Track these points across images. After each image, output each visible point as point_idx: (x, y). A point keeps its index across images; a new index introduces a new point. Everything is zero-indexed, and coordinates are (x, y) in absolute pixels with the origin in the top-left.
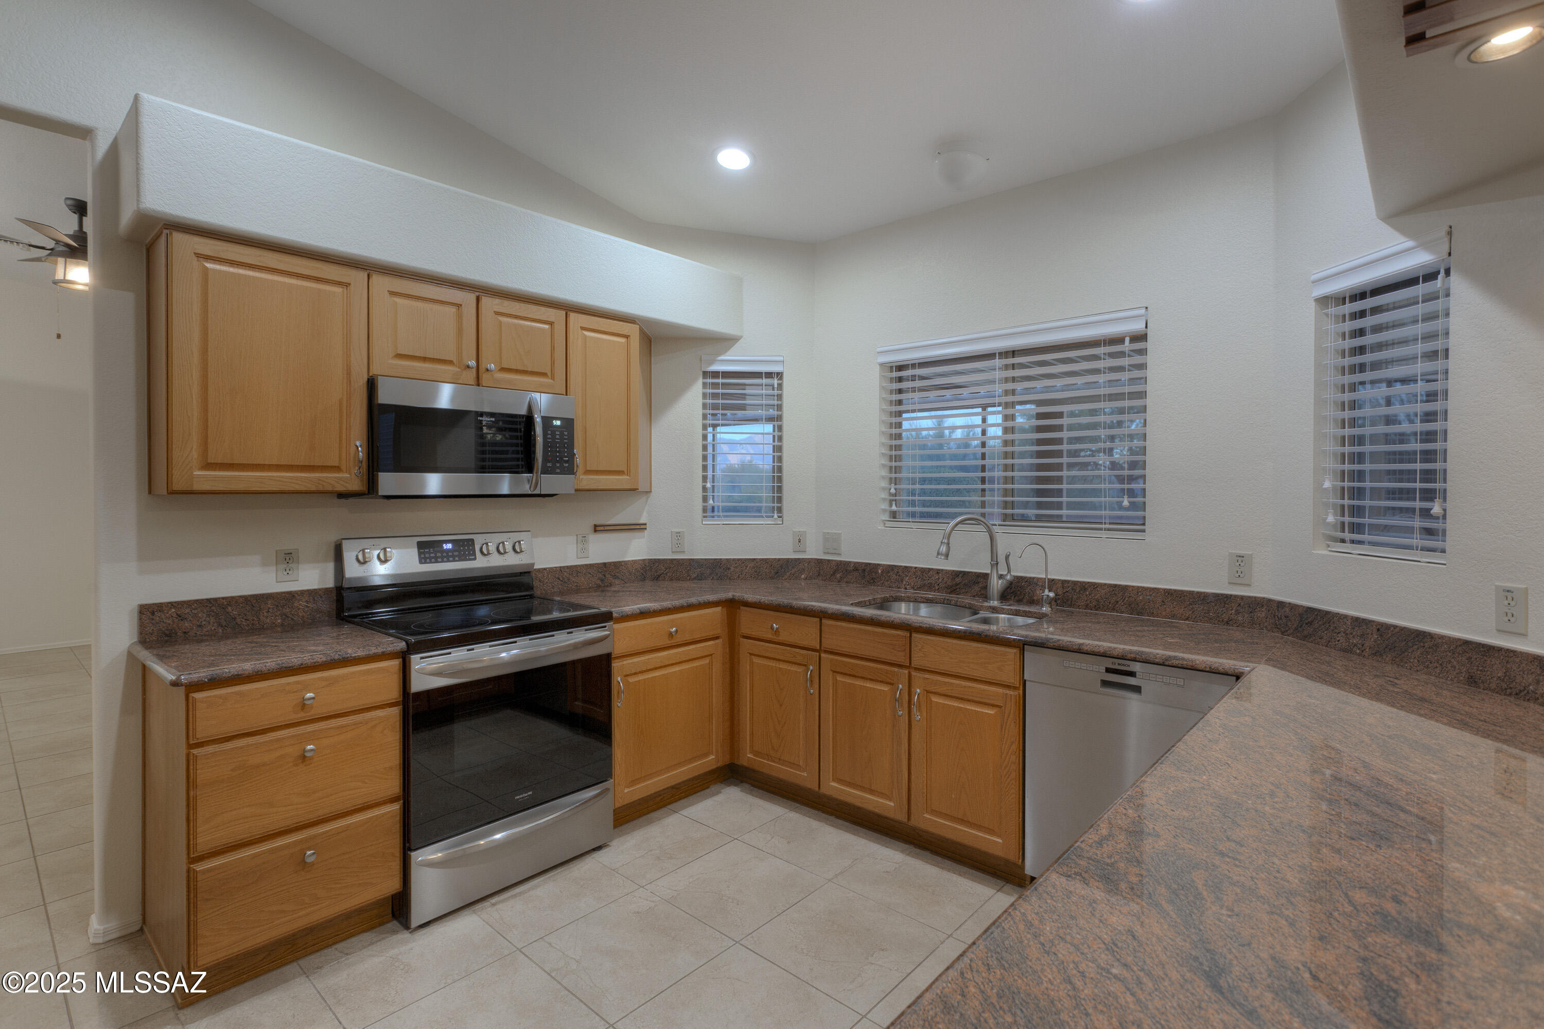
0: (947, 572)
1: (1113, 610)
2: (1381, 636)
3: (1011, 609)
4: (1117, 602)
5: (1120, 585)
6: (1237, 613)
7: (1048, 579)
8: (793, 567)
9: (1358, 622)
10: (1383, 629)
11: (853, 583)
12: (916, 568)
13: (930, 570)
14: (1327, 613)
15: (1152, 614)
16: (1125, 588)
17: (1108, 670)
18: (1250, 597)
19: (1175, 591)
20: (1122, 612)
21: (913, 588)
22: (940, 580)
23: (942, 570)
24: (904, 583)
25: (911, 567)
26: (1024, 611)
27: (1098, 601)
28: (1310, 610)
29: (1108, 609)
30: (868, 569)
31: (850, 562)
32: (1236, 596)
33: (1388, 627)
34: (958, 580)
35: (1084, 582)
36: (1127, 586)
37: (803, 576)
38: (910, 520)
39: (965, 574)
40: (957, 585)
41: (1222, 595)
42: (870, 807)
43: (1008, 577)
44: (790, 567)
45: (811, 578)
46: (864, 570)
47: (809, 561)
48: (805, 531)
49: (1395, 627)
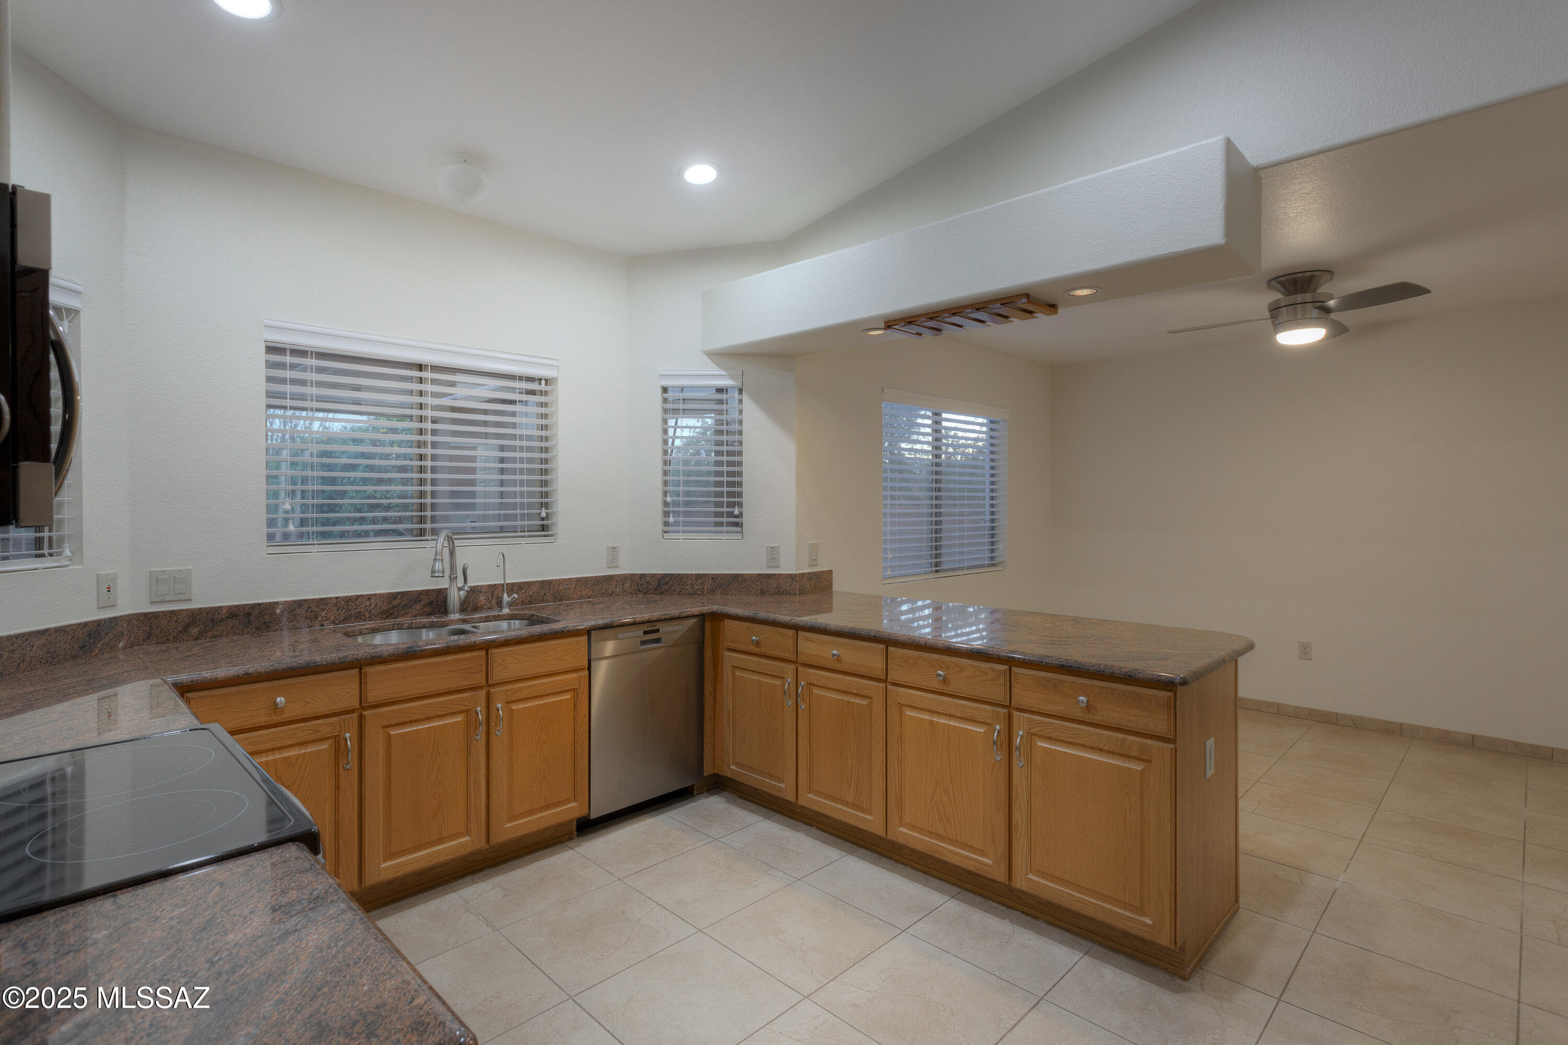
0: (381, 595)
1: (543, 601)
2: (714, 581)
3: (482, 617)
4: (545, 594)
5: (547, 580)
6: (616, 586)
7: (508, 584)
8: (107, 634)
9: (699, 576)
10: (714, 577)
11: (226, 636)
12: (337, 598)
13: (358, 597)
14: (679, 575)
15: (569, 599)
16: (549, 583)
17: (645, 633)
18: (622, 575)
19: (582, 578)
20: (549, 602)
21: (334, 623)
22: (373, 606)
23: (375, 595)
24: (320, 618)
25: (331, 598)
26: (494, 616)
27: (531, 596)
28: (665, 576)
29: (539, 602)
30: (257, 611)
31: (221, 607)
32: (616, 575)
33: (718, 575)
34: (395, 602)
35: (520, 583)
36: (552, 580)
37: (121, 645)
38: (316, 542)
39: (403, 594)
40: (394, 607)
41: (608, 576)
42: (442, 858)
43: (466, 588)
44: (103, 634)
45: (132, 645)
46: (249, 614)
47: (130, 619)
48: (116, 573)
49: (722, 574)
